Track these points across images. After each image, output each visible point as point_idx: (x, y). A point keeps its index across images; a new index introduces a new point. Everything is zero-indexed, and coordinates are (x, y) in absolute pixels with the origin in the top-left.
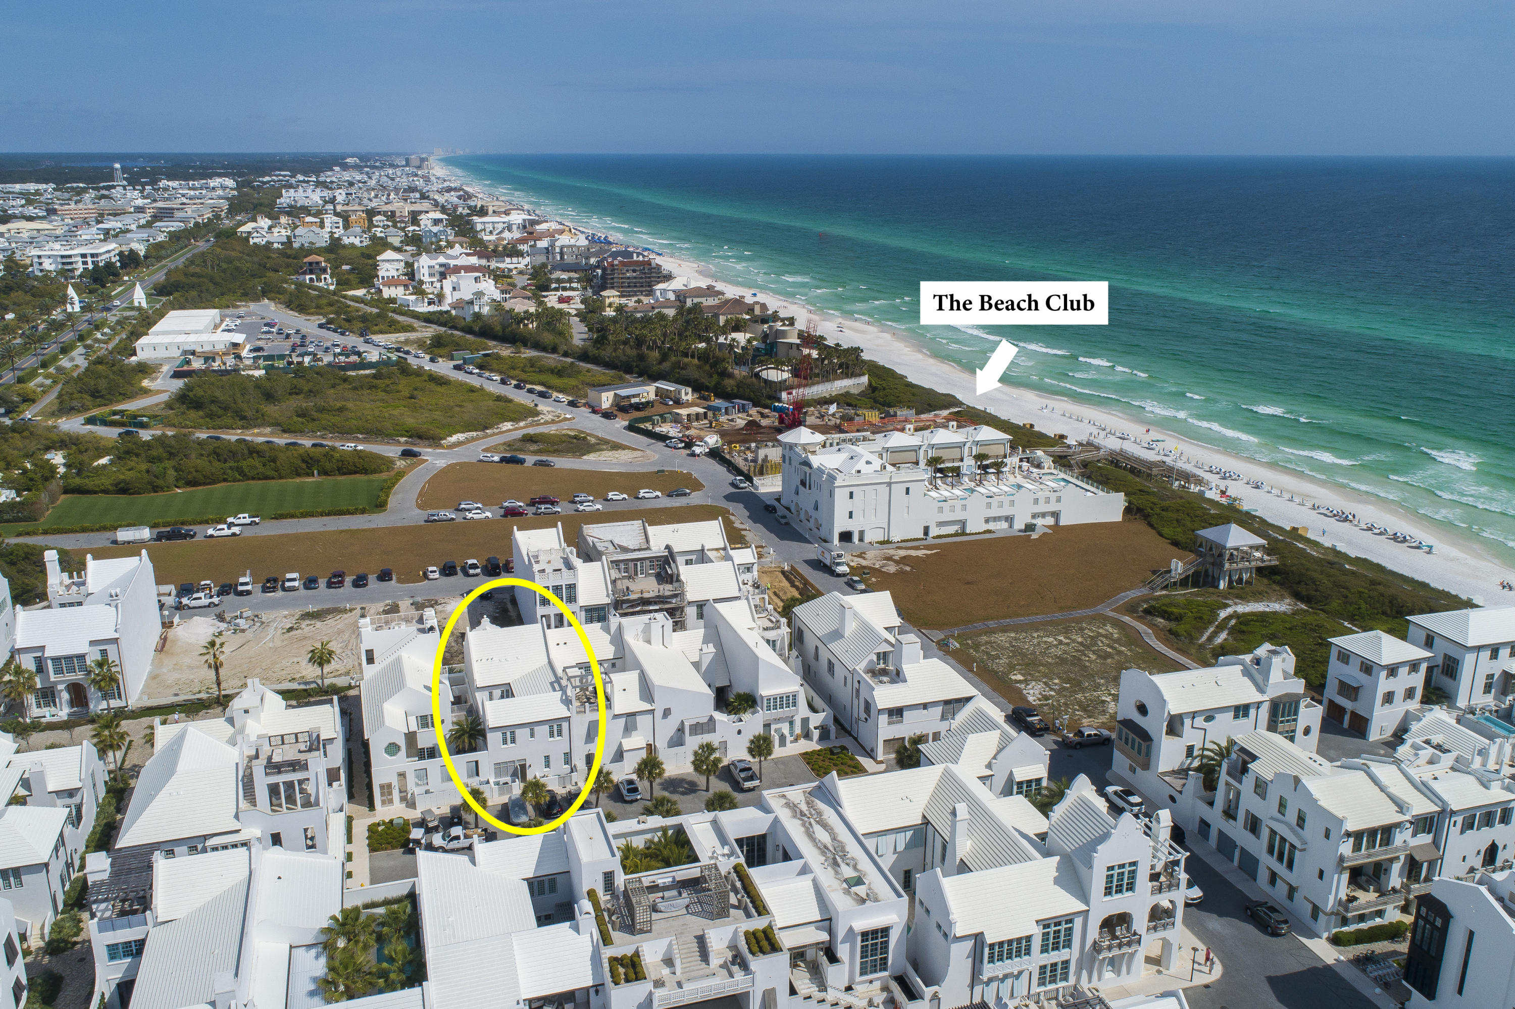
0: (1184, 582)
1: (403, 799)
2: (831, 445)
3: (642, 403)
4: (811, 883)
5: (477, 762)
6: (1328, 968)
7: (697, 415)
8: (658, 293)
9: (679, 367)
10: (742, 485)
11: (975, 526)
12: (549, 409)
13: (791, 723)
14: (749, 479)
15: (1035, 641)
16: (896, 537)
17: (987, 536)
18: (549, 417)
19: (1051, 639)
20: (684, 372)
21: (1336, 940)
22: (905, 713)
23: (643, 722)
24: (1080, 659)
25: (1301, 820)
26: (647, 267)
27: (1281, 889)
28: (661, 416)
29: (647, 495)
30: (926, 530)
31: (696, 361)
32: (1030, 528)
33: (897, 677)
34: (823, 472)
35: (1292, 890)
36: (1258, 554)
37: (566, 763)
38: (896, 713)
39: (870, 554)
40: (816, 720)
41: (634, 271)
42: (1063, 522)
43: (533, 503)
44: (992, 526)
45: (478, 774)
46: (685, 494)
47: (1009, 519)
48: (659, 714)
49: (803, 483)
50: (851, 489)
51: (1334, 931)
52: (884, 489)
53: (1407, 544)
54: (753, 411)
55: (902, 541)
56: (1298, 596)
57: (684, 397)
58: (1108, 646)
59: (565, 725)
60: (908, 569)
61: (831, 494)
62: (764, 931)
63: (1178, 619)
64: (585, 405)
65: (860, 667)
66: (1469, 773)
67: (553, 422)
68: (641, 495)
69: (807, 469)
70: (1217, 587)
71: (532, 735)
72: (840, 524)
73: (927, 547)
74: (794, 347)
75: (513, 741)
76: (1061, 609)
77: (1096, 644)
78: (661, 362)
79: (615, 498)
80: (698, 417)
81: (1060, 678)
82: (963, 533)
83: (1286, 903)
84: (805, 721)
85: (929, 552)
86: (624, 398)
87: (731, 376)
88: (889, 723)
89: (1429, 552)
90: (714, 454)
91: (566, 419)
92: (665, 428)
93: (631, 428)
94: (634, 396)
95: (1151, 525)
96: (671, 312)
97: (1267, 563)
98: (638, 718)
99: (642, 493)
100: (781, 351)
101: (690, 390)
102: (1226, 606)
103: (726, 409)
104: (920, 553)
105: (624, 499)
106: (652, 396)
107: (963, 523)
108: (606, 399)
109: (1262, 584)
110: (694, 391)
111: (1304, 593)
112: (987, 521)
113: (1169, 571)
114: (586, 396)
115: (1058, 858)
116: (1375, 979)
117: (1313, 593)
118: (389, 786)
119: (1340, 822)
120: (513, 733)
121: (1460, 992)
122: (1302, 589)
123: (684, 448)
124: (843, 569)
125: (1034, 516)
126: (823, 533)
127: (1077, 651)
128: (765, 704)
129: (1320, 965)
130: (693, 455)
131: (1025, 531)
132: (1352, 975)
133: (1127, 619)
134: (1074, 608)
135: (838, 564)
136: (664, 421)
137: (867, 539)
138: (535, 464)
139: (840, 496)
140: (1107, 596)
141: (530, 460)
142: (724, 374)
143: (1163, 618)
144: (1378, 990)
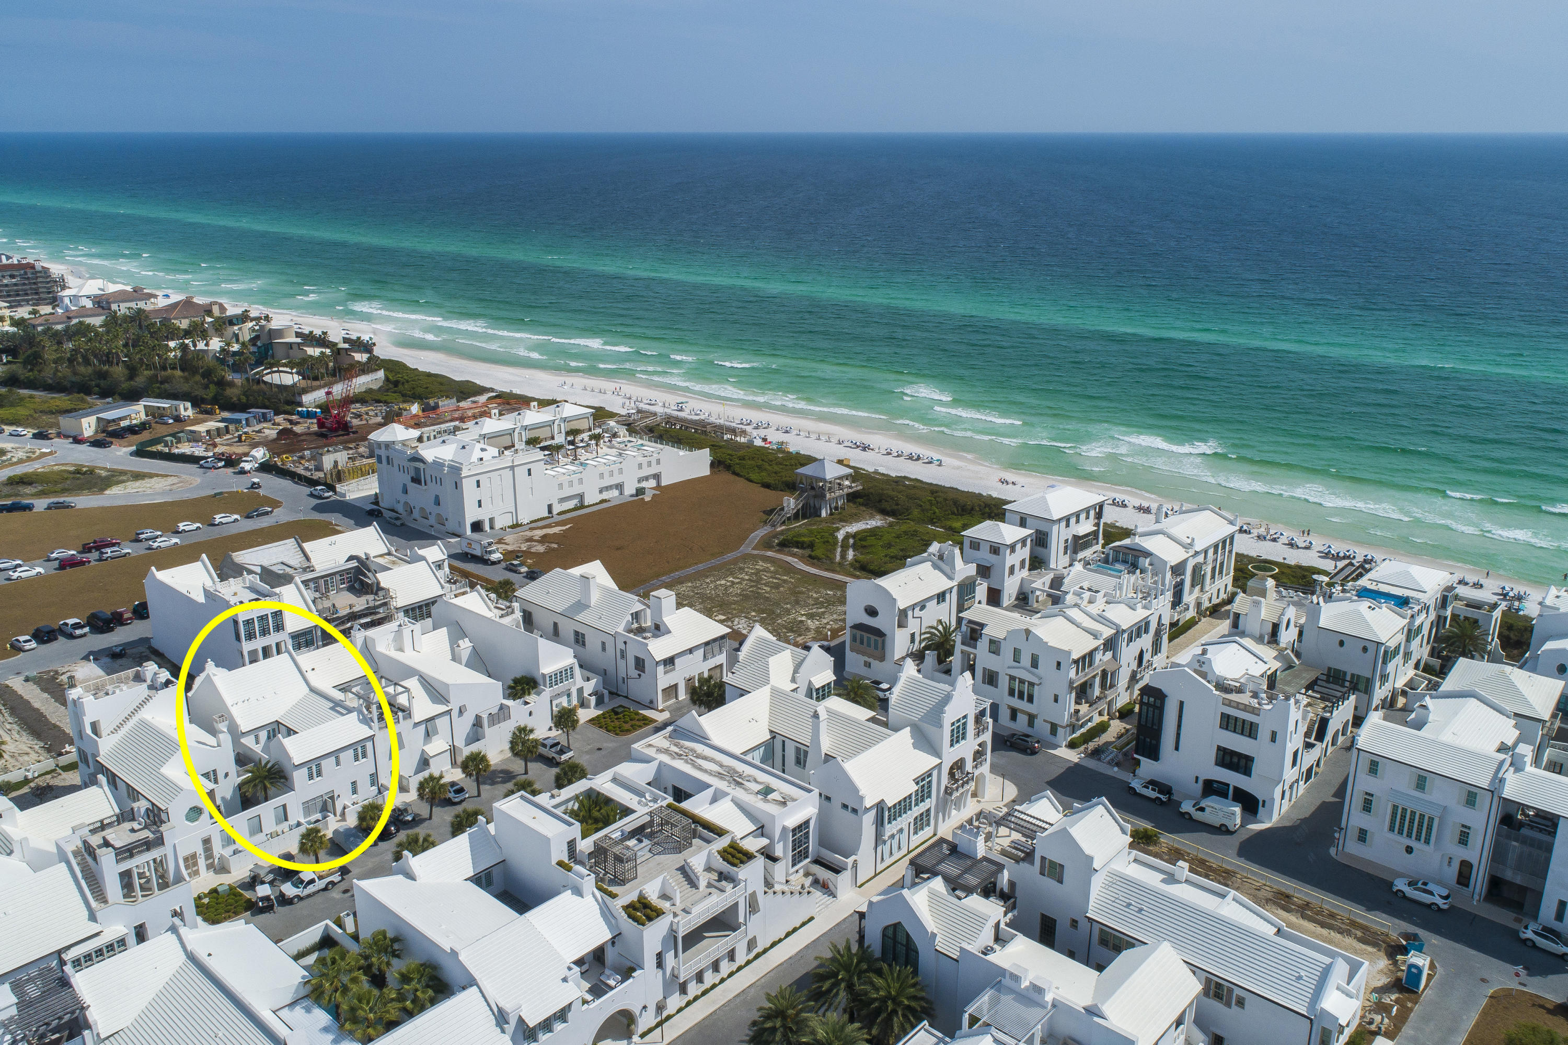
0: (796, 517)
1: (209, 867)
2: (429, 438)
3: (136, 425)
4: (732, 804)
5: (284, 806)
6: (1076, 765)
7: (218, 429)
8: (67, 301)
9: (157, 382)
10: (327, 495)
11: (592, 498)
12: (12, 445)
13: (569, 695)
14: (332, 488)
15: (712, 586)
16: (524, 519)
17: (605, 505)
18: (21, 454)
19: (723, 582)
20: (167, 386)
21: (1072, 745)
22: (677, 661)
23: (442, 723)
24: (758, 593)
25: (1035, 663)
26: (29, 271)
27: (1022, 719)
28: (173, 435)
29: (224, 520)
30: (550, 507)
31: (178, 373)
32: (640, 491)
33: (659, 630)
34: (443, 465)
35: (1032, 718)
36: (847, 483)
37: (372, 784)
38: (670, 662)
39: (509, 538)
40: (589, 687)
41: (12, 277)
42: (664, 483)
43: (86, 549)
44: (605, 495)
45: (286, 819)
46: (267, 513)
47: (620, 487)
48: (455, 713)
49: (416, 480)
50: (477, 478)
51: (1069, 739)
52: (508, 473)
53: (920, 461)
54: (279, 419)
55: (532, 522)
56: (884, 512)
57: (183, 413)
58: (771, 577)
59: (369, 745)
60: (556, 546)
61: (457, 485)
62: (731, 846)
63: (811, 546)
64: (59, 435)
65: (620, 629)
66: (1120, 603)
67: (29, 459)
68: (217, 521)
69: (421, 466)
70: (820, 516)
71: (338, 764)
72: (472, 514)
73: (558, 524)
74: (295, 347)
75: (319, 774)
76: (713, 555)
77: (762, 579)
78: (131, 377)
79: (187, 528)
80: (219, 432)
81: (754, 611)
82: (582, 506)
83: (1029, 731)
84: (580, 691)
85: (564, 528)
86: (109, 421)
87: (231, 384)
88: (665, 673)
89: (940, 465)
90: (265, 467)
91: (44, 455)
92: (185, 448)
93: (140, 453)
94: (121, 419)
95: (737, 475)
96: (97, 321)
97: (855, 489)
98: (437, 721)
99: (218, 518)
100: (279, 352)
101: (189, 405)
102: (838, 529)
103: (247, 420)
104: (556, 530)
105: (198, 528)
106: (143, 416)
107: (581, 496)
108: (88, 426)
109: (851, 508)
110: (193, 406)
111: (889, 509)
112: (601, 492)
113: (782, 509)
114: (57, 425)
115: (908, 728)
116: (1109, 763)
117: (896, 507)
118: (194, 856)
119: (1069, 653)
120: (318, 766)
121: (1177, 748)
122: (885, 505)
123: (224, 467)
124: (496, 556)
125: (639, 481)
126: (451, 526)
127: (752, 586)
128: (548, 682)
129: (1072, 765)
130: (243, 472)
131: (637, 495)
132: (1092, 764)
133: (770, 554)
134: (722, 554)
135: (490, 552)
136: (179, 441)
137: (498, 525)
138: (49, 508)
139: (468, 486)
140: (742, 539)
141: (40, 504)
142: (222, 384)
143: (798, 547)
144: (1116, 769)
